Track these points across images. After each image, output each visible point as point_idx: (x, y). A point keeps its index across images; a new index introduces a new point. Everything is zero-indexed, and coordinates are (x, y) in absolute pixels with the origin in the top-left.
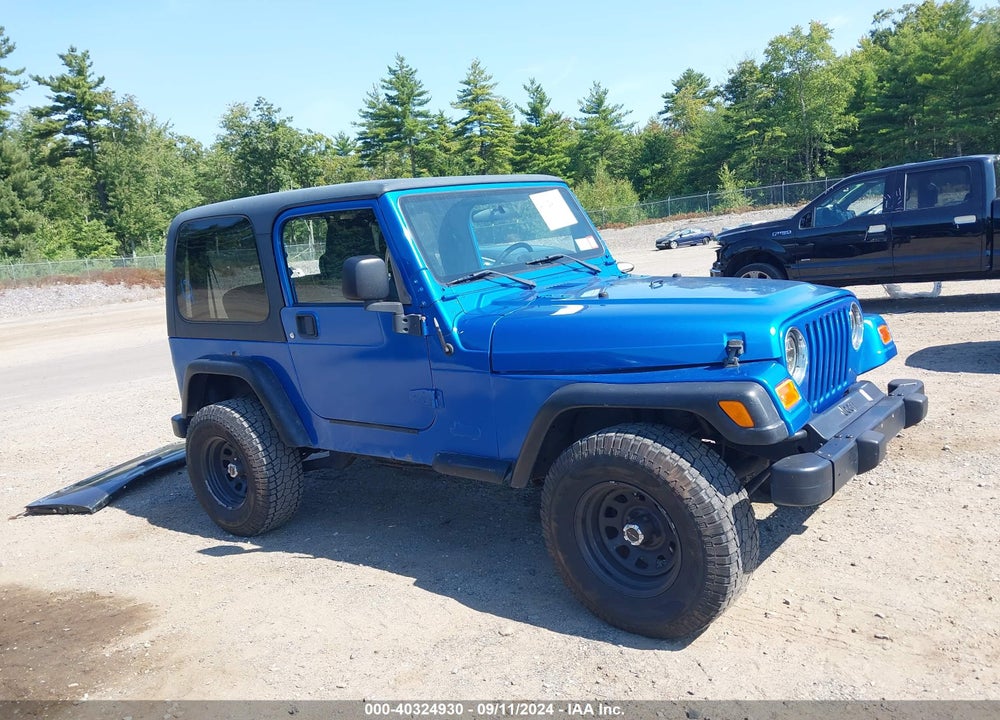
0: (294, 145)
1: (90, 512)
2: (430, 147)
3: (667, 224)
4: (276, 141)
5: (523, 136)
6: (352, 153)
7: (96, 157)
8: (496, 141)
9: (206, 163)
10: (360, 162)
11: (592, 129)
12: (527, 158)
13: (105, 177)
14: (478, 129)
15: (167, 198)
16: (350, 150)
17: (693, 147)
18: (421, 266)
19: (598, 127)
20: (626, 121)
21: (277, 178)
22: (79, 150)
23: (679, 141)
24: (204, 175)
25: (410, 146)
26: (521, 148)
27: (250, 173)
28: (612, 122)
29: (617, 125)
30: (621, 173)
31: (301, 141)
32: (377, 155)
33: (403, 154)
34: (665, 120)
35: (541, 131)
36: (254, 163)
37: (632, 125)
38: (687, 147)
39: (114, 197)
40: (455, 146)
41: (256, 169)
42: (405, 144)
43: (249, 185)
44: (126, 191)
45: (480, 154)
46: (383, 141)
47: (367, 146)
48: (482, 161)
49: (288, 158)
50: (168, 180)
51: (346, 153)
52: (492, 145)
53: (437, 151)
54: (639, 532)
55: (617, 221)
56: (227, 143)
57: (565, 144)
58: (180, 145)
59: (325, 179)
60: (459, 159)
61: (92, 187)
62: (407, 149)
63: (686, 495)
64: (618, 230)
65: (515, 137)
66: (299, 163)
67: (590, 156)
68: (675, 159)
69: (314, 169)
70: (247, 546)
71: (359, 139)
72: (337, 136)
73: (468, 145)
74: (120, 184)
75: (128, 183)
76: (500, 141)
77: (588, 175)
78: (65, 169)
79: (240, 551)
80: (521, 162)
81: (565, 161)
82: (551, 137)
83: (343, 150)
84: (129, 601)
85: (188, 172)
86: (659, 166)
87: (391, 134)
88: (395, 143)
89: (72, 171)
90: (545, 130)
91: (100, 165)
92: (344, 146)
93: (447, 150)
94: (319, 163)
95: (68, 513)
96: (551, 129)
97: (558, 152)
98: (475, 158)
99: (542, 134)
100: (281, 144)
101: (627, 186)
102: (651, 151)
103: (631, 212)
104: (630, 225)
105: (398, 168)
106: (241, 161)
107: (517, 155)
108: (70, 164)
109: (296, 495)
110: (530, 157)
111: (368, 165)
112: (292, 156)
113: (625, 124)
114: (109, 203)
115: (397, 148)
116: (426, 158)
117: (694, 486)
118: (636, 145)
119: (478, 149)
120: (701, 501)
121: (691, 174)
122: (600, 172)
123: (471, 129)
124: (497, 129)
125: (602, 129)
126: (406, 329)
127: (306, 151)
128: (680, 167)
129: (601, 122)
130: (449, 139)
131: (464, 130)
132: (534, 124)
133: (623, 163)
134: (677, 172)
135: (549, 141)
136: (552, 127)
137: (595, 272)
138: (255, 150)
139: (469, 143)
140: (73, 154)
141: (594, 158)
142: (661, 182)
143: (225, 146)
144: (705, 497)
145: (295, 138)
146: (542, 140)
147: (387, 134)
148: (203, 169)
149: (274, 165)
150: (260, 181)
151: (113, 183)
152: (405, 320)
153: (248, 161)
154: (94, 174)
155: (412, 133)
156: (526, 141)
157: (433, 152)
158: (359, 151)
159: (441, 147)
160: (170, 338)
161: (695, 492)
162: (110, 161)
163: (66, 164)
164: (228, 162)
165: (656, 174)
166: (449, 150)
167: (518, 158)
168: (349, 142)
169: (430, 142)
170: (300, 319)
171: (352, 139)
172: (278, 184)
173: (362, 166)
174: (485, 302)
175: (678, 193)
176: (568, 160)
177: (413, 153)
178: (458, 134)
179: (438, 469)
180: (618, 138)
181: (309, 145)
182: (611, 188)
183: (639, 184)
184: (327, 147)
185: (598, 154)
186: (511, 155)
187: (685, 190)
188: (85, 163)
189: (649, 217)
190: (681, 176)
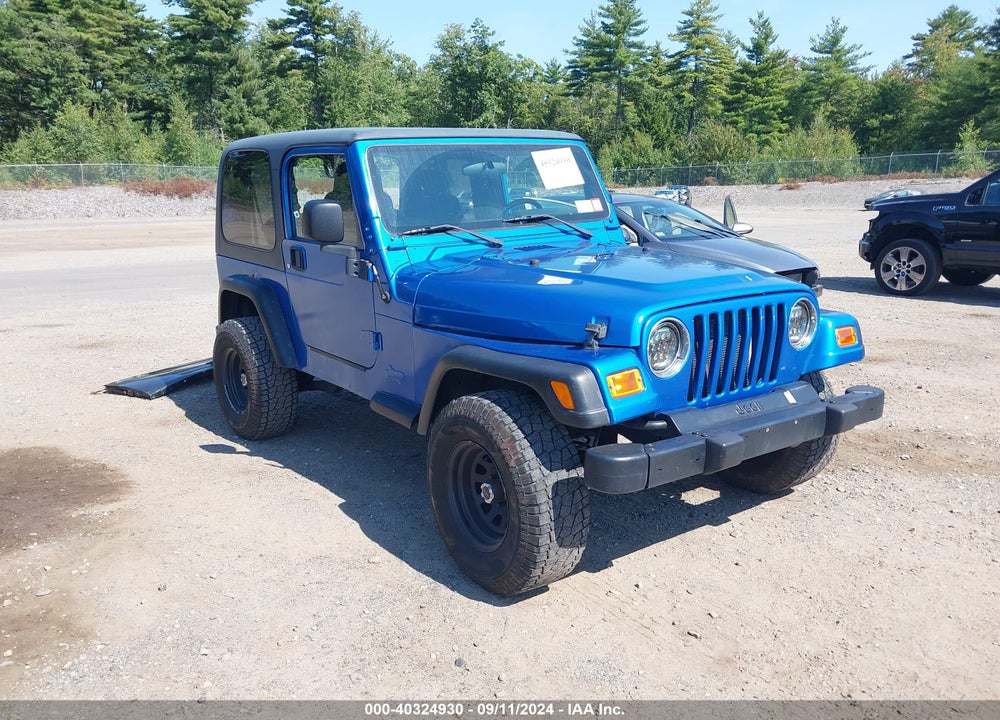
0: (502, 69)
1: (149, 398)
2: (639, 80)
3: (884, 182)
4: (485, 65)
5: (739, 75)
6: (561, 81)
7: (318, 71)
8: (710, 77)
9: (418, 83)
10: (567, 91)
11: (821, 71)
12: (740, 98)
13: (325, 91)
14: (694, 63)
15: (377, 114)
16: (559, 78)
17: (934, 99)
18: (374, 215)
19: (828, 69)
20: (862, 64)
21: (482, 102)
22: (304, 63)
23: (920, 89)
24: (414, 94)
25: (618, 77)
26: (735, 87)
27: (457, 95)
28: (846, 64)
29: (851, 67)
30: (846, 122)
31: (509, 66)
32: (584, 85)
33: (610, 85)
34: (909, 65)
35: (760, 70)
36: (461, 86)
37: (868, 69)
38: (929, 97)
39: (329, 110)
40: (667, 80)
41: (462, 92)
42: (613, 76)
43: (455, 107)
44: (341, 105)
45: (691, 91)
46: (593, 70)
47: (576, 75)
48: (692, 98)
49: (495, 83)
50: (380, 97)
51: (555, 81)
52: (706, 82)
53: (646, 84)
54: (491, 491)
55: (828, 174)
56: (438, 64)
57: (786, 85)
58: (396, 63)
59: (529, 107)
60: (669, 94)
61: (313, 99)
62: (615, 80)
63: (512, 463)
64: (827, 185)
65: (731, 75)
66: (506, 89)
67: (814, 100)
68: (910, 110)
69: (519, 95)
70: (239, 448)
71: (569, 67)
72: (549, 62)
73: (681, 80)
74: (336, 98)
75: (343, 97)
76: (715, 78)
77: (807, 122)
78: (292, 80)
79: (232, 450)
80: (733, 102)
81: (781, 104)
82: (771, 77)
83: (552, 78)
84: (123, 476)
85: (399, 89)
86: (890, 117)
87: (602, 63)
88: (603, 73)
89: (298, 82)
90: (765, 69)
91: (321, 79)
92: (554, 73)
93: (657, 84)
94: (526, 90)
95: (134, 396)
96: (771, 68)
97: (775, 94)
98: (686, 94)
99: (761, 73)
100: (490, 68)
101: (846, 136)
102: (884, 100)
103: (846, 166)
104: (841, 180)
105: (604, 100)
106: (449, 82)
107: (732, 94)
108: (296, 76)
109: (289, 409)
110: (744, 97)
111: (575, 95)
112: (499, 80)
113: (860, 66)
114: (324, 116)
115: (605, 79)
116: (634, 90)
117: (520, 456)
118: (868, 92)
119: (689, 85)
120: (523, 471)
121: (928, 128)
122: (819, 119)
123: (686, 63)
124: (714, 64)
125: (832, 71)
126: (356, 273)
127: (514, 76)
128: (914, 120)
129: (833, 64)
130: (661, 73)
131: (679, 64)
132: (754, 62)
133: (850, 111)
134: (911, 124)
135: (768, 82)
136: (773, 66)
137: (586, 237)
138: (464, 73)
139: (682, 77)
140: (299, 67)
141: (818, 103)
142: (889, 135)
143: (437, 65)
144: (527, 469)
145: (504, 63)
146: (759, 80)
147: (597, 64)
148: (413, 88)
149: (480, 89)
150: (464, 103)
151: (330, 96)
152: (356, 264)
153: (456, 83)
154: (315, 86)
155: (622, 64)
156: (742, 80)
157: (641, 85)
158: (567, 80)
159: (651, 81)
160: (218, 255)
161: (519, 462)
162: (329, 75)
163: (293, 75)
164: (437, 83)
165: (885, 125)
166: (660, 84)
167: (730, 97)
168: (560, 70)
169: (640, 75)
170: (293, 251)
171: (562, 67)
172: (481, 108)
173: (567, 95)
174: (438, 255)
175: (907, 148)
176: (785, 103)
177: (620, 84)
178: (671, 68)
179: (374, 406)
180: (849, 82)
181: (517, 71)
182: (829, 136)
183: (862, 135)
184: (535, 74)
185: (823, 98)
186: (724, 94)
187: (916, 146)
188: (308, 77)
189: (866, 173)
190: (915, 130)
